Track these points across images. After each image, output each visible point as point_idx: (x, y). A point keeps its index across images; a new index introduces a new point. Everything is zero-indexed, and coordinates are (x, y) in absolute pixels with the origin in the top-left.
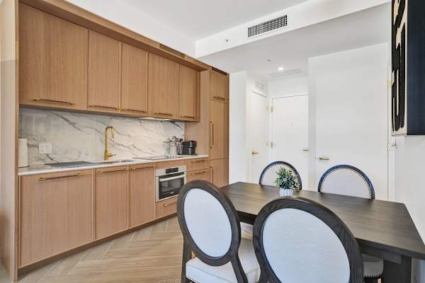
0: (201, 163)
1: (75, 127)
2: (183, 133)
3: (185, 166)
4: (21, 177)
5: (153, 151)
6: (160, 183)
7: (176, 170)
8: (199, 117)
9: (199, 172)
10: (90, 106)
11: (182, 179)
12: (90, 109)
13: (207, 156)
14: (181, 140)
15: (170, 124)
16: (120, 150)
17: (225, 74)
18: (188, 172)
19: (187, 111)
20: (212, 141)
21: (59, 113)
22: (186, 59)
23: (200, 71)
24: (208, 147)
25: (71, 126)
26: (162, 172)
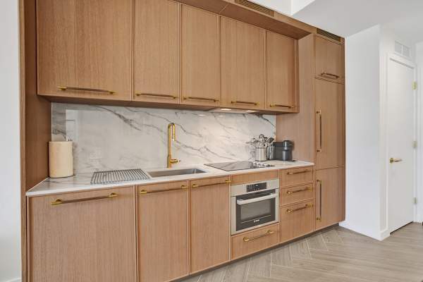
0: (302, 175)
1: (131, 125)
2: (274, 130)
3: (277, 181)
4: (30, 198)
5: (233, 155)
6: (238, 207)
7: (264, 186)
8: (298, 107)
9: (298, 188)
10: (138, 95)
11: (273, 200)
12: (137, 99)
13: (313, 164)
14: (272, 139)
15: (255, 117)
16: (188, 154)
17: (338, 38)
18: (281, 189)
19: (279, 98)
20: (319, 141)
21: (112, 108)
22: (276, 17)
23: (297, 39)
24: (312, 150)
25: (126, 124)
26: (241, 189)
